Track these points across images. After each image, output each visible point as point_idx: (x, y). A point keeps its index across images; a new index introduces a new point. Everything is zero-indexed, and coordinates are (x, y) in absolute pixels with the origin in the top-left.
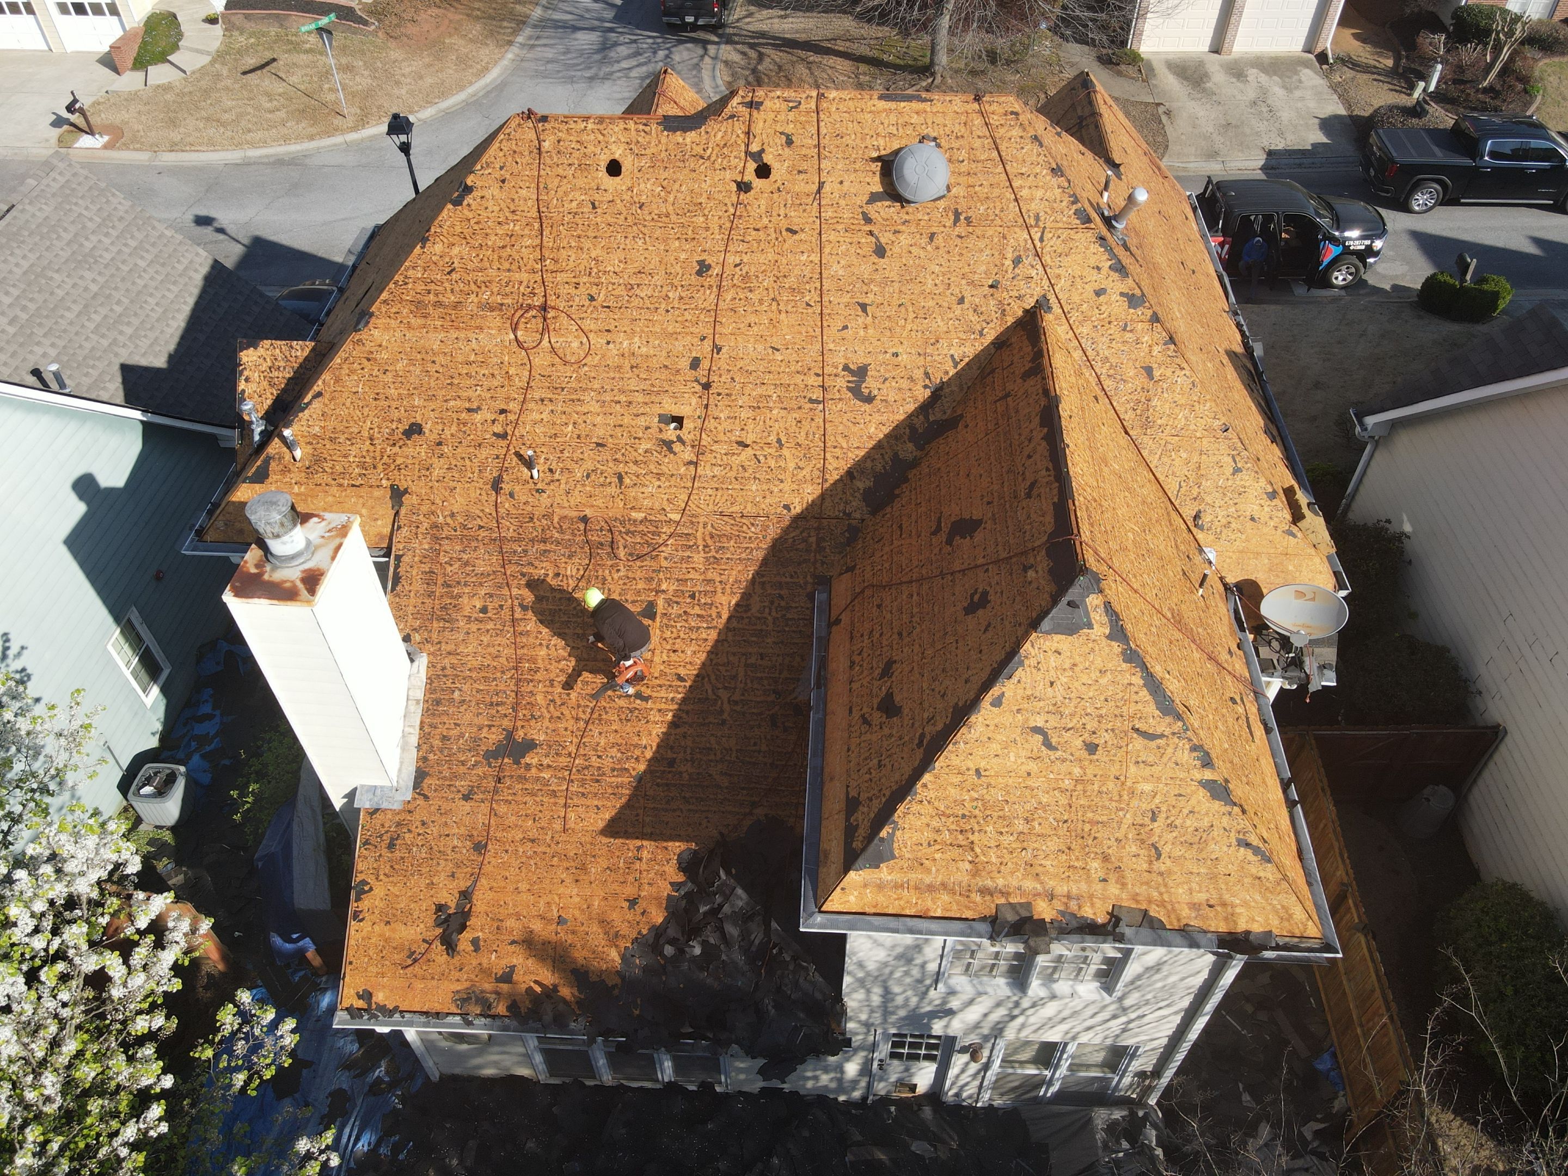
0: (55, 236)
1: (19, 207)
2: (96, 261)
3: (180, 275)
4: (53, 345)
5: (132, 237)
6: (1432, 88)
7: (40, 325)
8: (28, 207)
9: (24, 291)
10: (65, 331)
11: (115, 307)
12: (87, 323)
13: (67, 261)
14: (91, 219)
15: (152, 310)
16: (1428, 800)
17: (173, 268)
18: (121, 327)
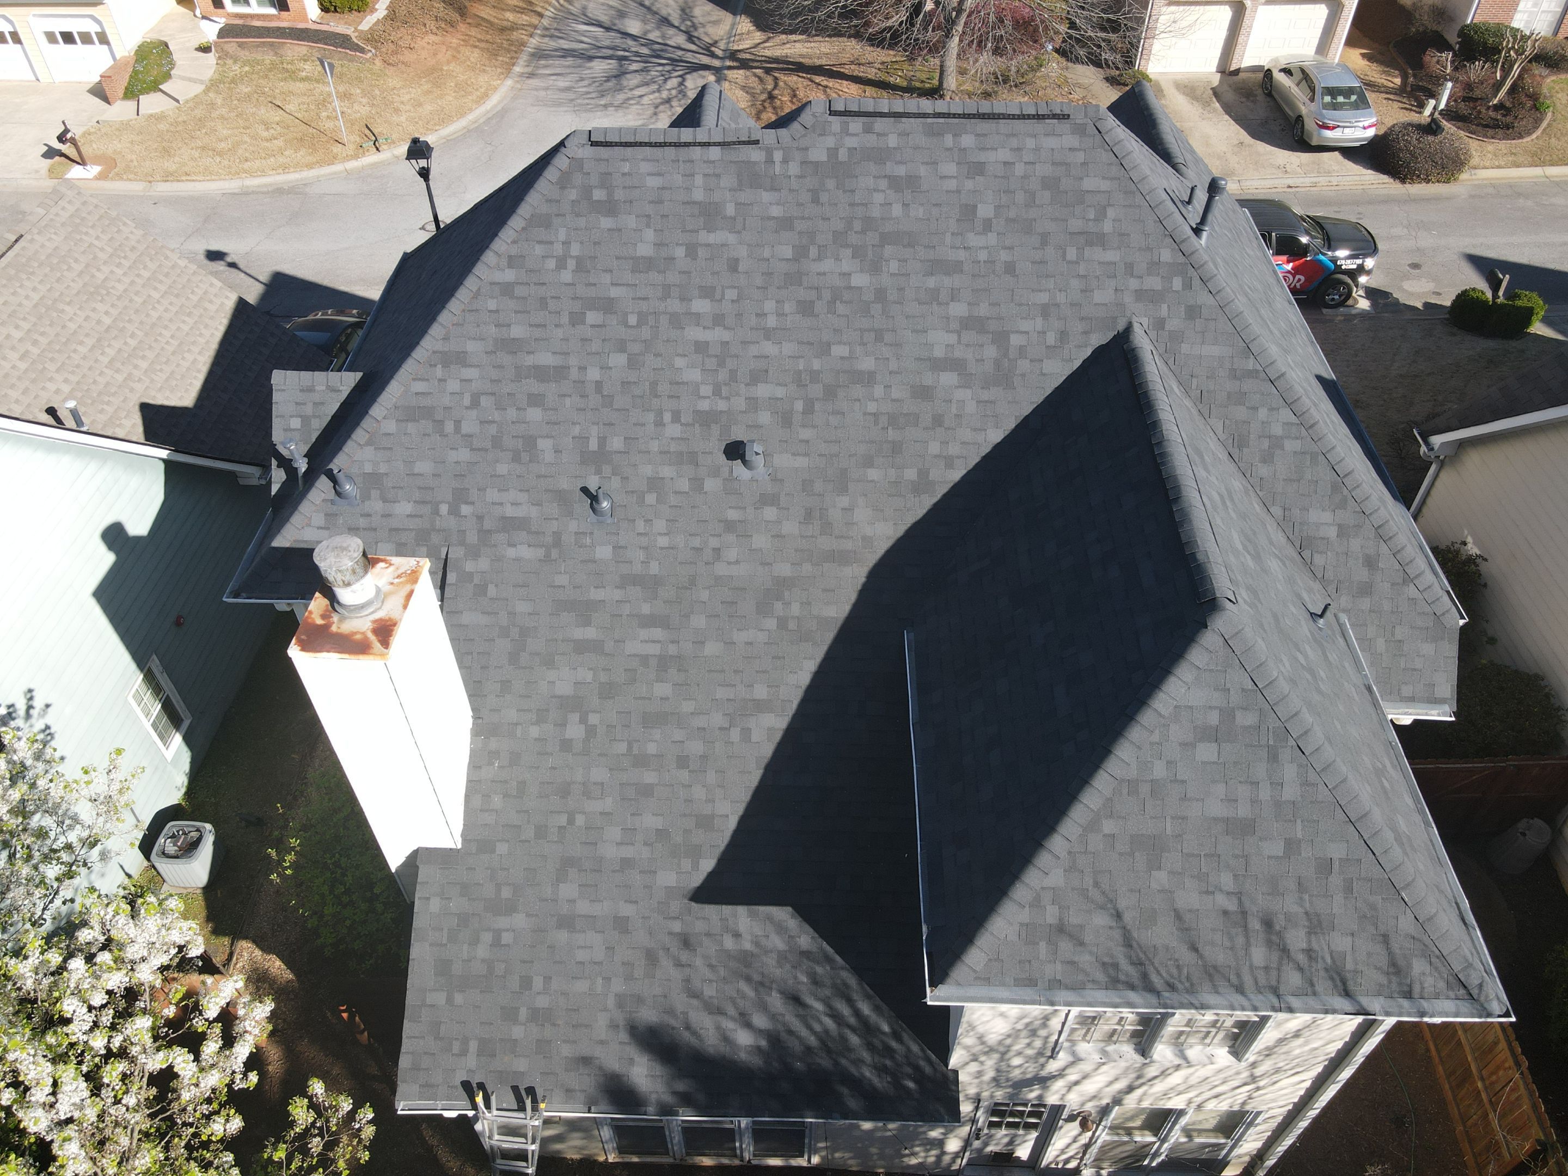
0: (65, 267)
1: (27, 237)
2: (108, 293)
3: (195, 307)
4: (66, 381)
5: (145, 267)
6: (1442, 106)
7: (52, 360)
8: (36, 237)
9: (35, 324)
10: (78, 366)
11: (129, 340)
12: (101, 358)
13: (78, 293)
14: (102, 249)
15: (167, 343)
16: (1524, 834)
17: (188, 298)
18: (135, 361)
